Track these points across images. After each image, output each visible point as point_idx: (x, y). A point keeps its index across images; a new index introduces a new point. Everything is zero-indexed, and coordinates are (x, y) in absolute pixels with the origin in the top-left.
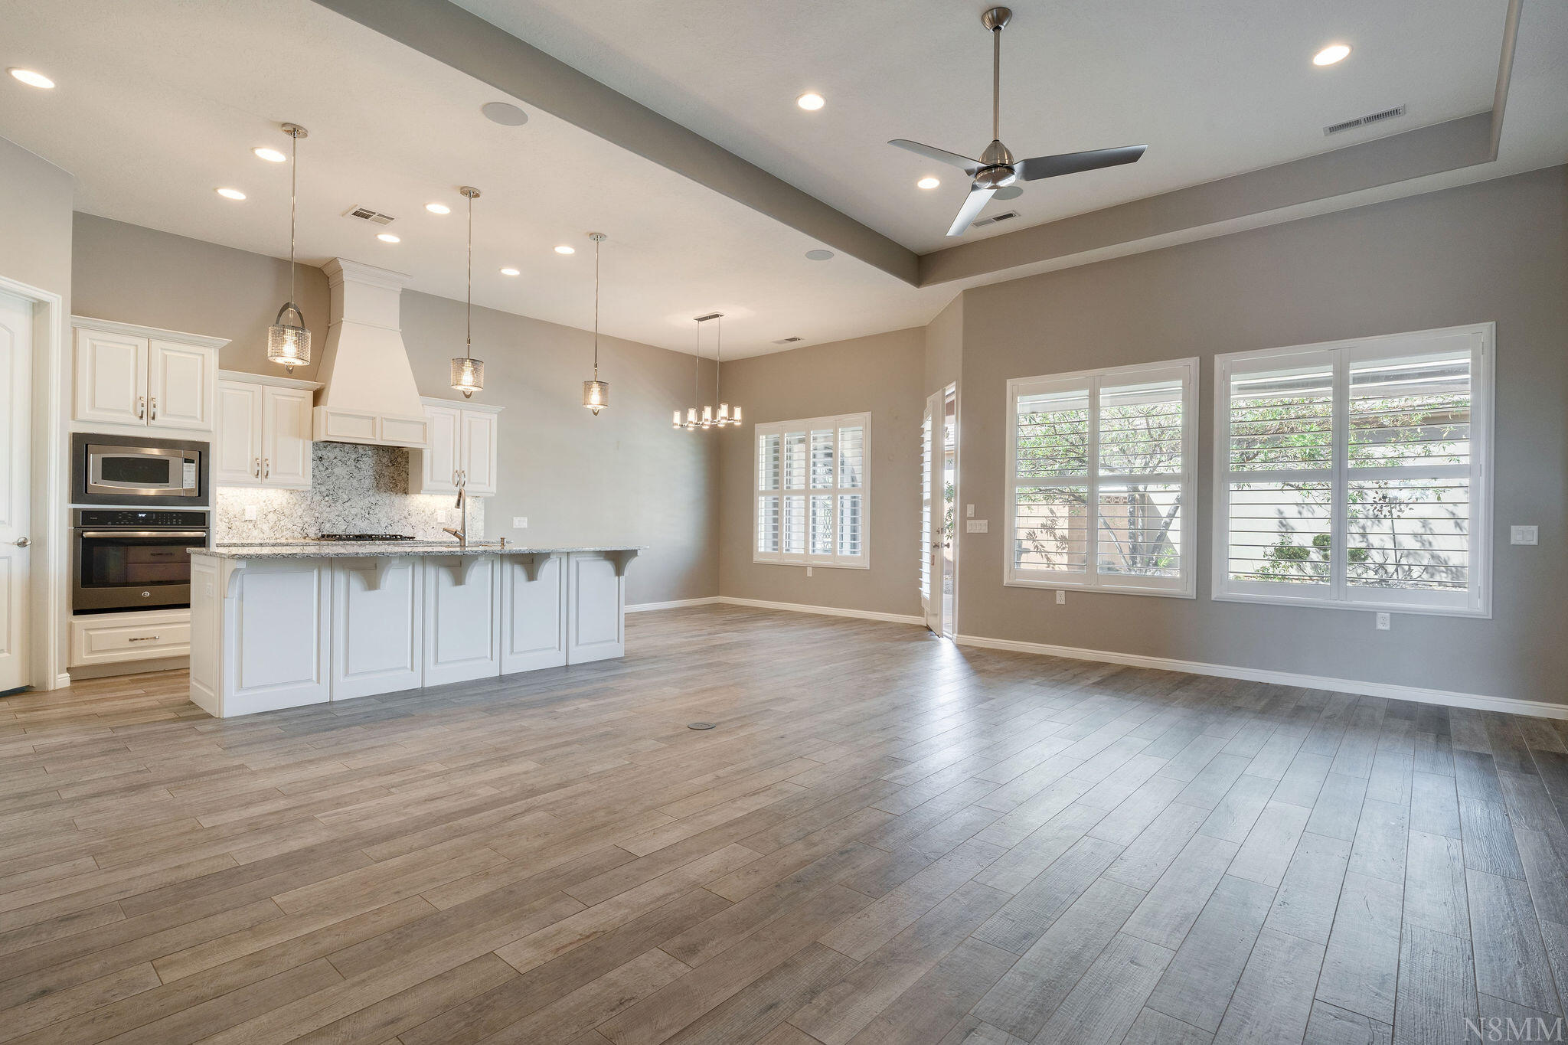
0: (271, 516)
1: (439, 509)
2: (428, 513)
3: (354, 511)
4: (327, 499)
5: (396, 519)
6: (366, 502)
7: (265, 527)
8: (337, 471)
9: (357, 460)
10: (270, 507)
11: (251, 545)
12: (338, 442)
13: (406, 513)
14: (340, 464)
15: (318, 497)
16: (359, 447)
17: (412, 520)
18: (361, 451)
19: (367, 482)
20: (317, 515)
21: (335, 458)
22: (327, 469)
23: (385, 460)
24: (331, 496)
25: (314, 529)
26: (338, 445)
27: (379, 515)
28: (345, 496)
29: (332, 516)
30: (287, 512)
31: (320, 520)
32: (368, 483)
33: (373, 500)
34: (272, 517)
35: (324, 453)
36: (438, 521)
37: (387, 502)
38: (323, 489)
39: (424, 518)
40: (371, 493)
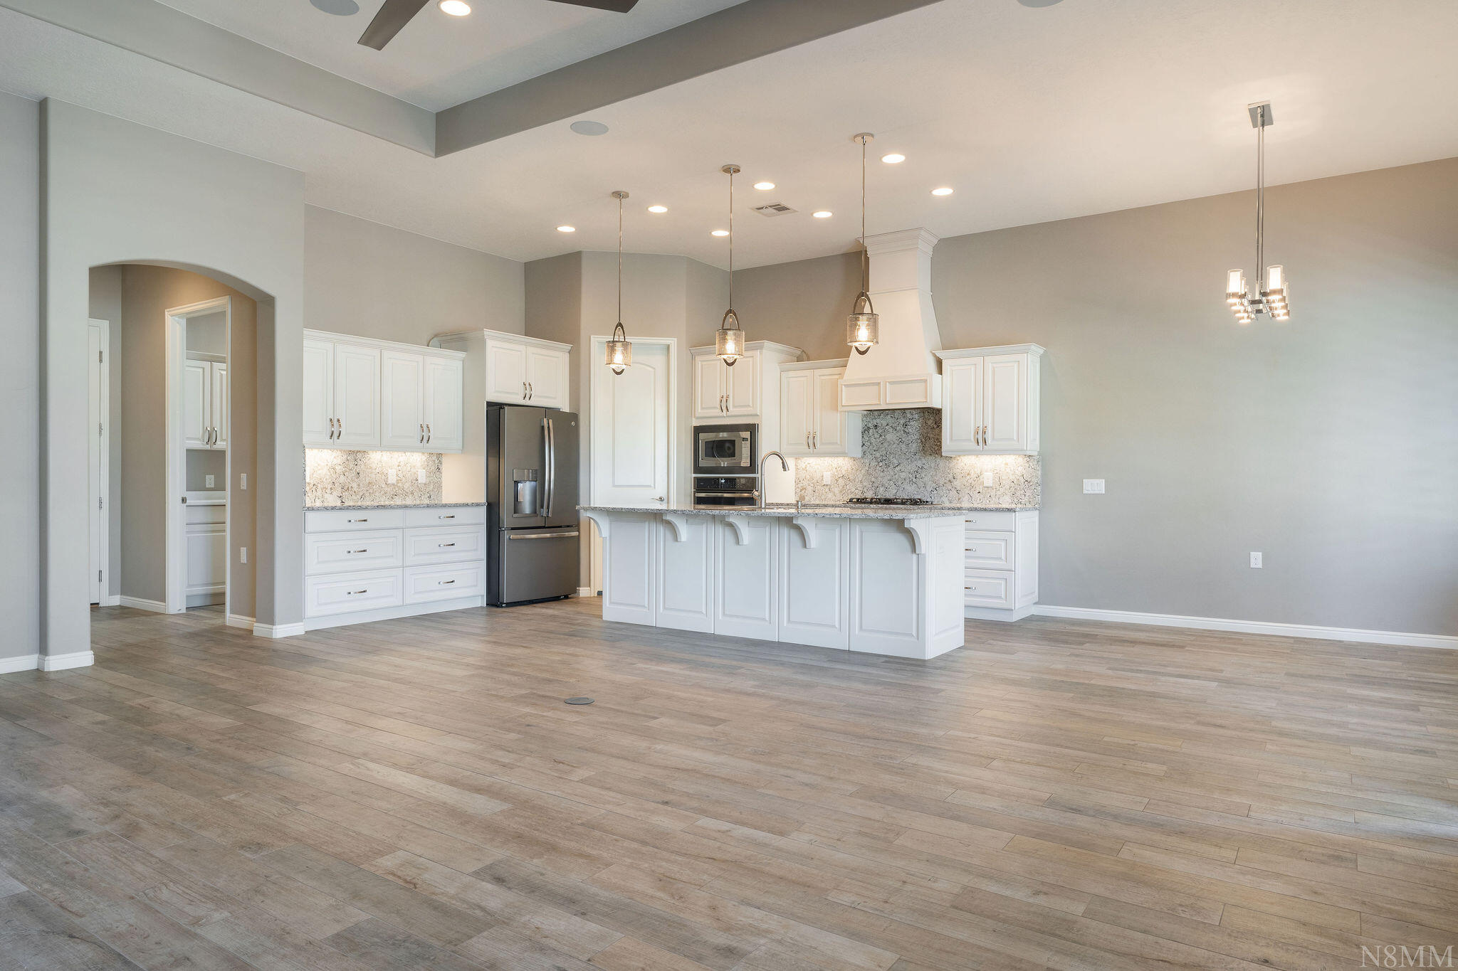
0: (840, 480)
1: (986, 471)
2: (973, 476)
3: (903, 475)
4: (881, 464)
5: (941, 483)
6: (912, 467)
7: (837, 491)
8: (889, 437)
9: (905, 425)
10: (840, 473)
11: (826, 506)
12: (889, 410)
13: (950, 477)
14: (891, 430)
15: (874, 463)
16: (907, 411)
17: (957, 483)
18: (909, 415)
19: (914, 445)
20: (873, 479)
21: (887, 425)
22: (881, 436)
23: (930, 422)
24: (884, 461)
25: (871, 492)
26: (889, 412)
27: (926, 479)
28: (895, 461)
29: (885, 481)
30: (851, 478)
31: (876, 485)
32: (914, 447)
33: (919, 463)
34: (841, 482)
35: (878, 421)
36: (985, 485)
37: (933, 465)
38: (878, 455)
39: (970, 481)
40: (917, 457)
